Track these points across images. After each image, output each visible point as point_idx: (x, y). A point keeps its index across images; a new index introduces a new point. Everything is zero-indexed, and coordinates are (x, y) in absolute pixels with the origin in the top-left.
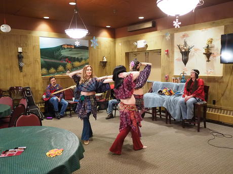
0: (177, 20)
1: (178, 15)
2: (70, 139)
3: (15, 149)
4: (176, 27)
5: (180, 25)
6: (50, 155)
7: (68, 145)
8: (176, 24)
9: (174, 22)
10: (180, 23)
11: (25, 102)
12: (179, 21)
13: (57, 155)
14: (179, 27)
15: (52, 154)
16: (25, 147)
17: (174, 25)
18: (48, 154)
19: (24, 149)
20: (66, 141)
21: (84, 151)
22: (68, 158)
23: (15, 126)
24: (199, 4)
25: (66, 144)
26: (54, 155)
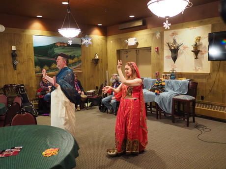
0: (167, 21)
1: (168, 17)
2: (65, 137)
3: (12, 148)
4: (166, 28)
5: (170, 26)
6: (46, 155)
7: (64, 144)
8: (166, 25)
9: (164, 23)
11: (19, 100)
12: (169, 23)
13: (53, 155)
14: (169, 28)
15: (48, 154)
16: (21, 147)
17: (164, 26)
18: (44, 153)
19: (21, 149)
20: (61, 139)
21: (79, 149)
22: (64, 157)
23: (11, 125)
24: (188, 6)
25: (62, 144)
26: (51, 155)
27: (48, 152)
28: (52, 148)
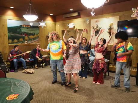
0: (93, 11)
1: (93, 8)
2: (24, 86)
4: (92, 15)
5: (94, 14)
6: (9, 99)
7: (23, 91)
8: (93, 13)
9: (91, 12)
10: (95, 13)
12: (94, 12)
13: (14, 99)
14: (94, 15)
15: (10, 98)
17: (91, 14)
18: (7, 98)
20: (21, 88)
21: (33, 94)
22: (22, 101)
24: (106, 2)
25: (21, 91)
26: (12, 99)
27: (11, 97)
28: (14, 94)
